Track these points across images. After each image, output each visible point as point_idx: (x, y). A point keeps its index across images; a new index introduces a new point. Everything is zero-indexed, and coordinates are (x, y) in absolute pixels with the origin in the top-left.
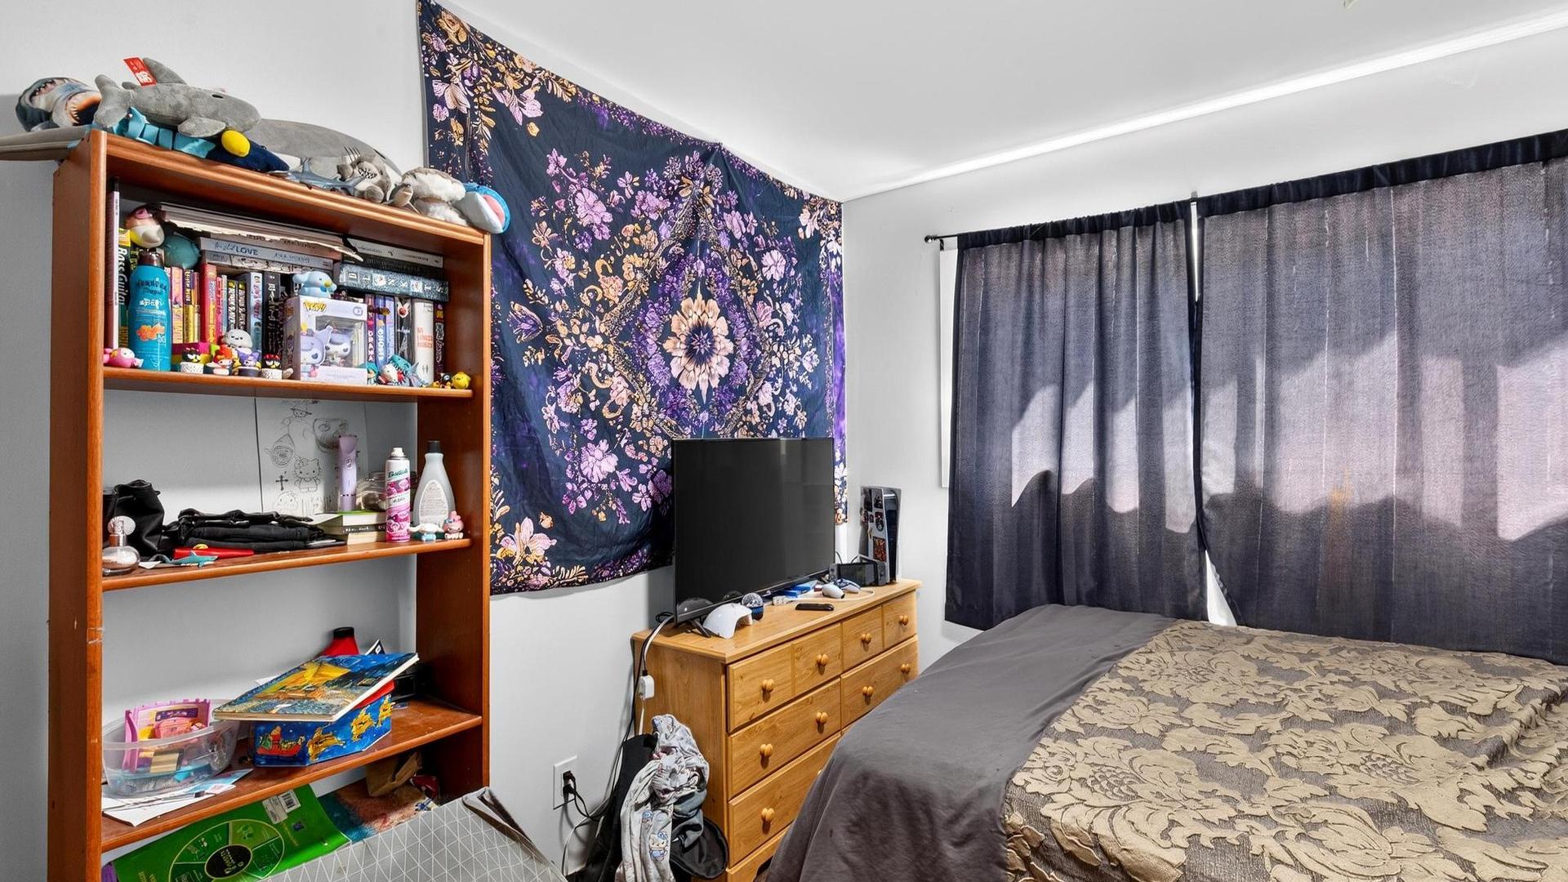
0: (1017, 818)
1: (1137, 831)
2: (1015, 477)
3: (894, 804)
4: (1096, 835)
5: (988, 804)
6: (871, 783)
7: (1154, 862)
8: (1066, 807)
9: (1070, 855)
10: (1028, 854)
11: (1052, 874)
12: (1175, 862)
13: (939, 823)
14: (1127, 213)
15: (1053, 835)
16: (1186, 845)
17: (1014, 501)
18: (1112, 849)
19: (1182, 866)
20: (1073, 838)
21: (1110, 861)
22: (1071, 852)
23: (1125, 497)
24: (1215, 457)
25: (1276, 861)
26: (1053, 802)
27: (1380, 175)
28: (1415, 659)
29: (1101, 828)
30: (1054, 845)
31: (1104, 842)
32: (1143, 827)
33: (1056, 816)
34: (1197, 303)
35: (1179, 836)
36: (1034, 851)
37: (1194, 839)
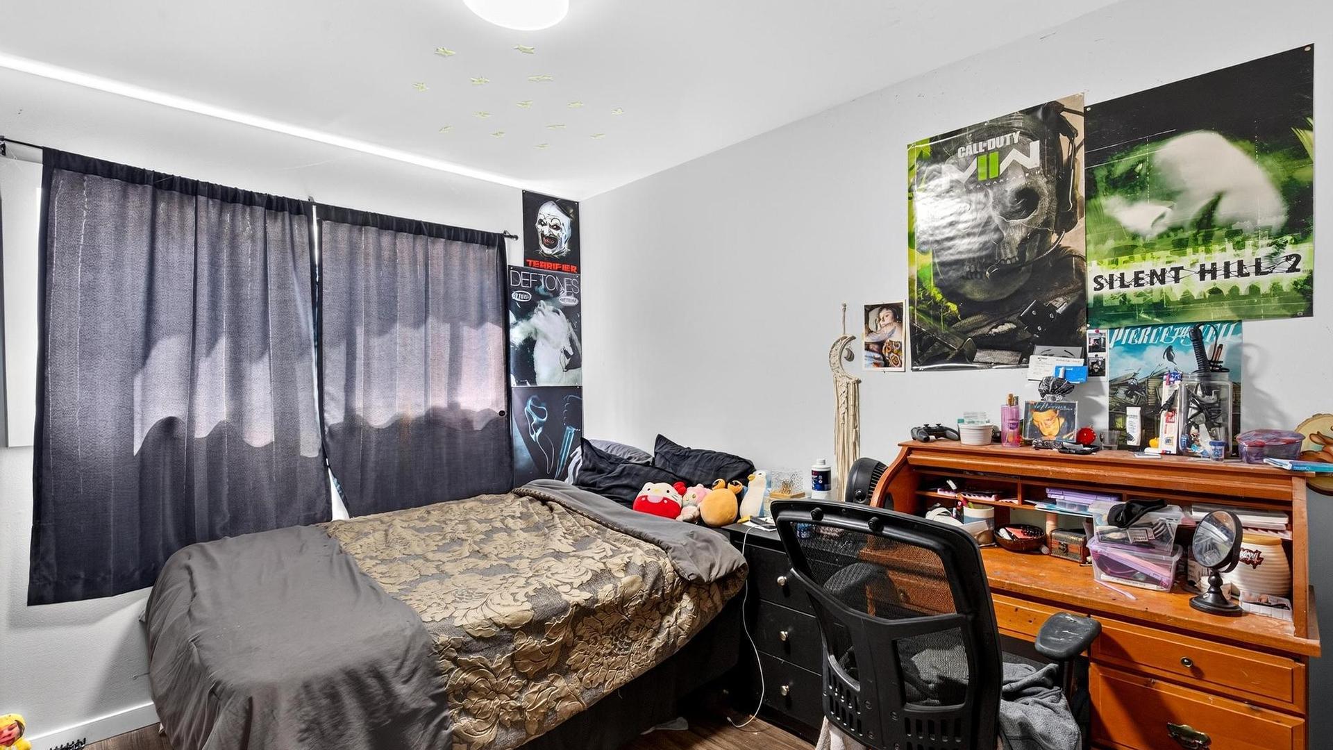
0: (443, 638)
1: (503, 605)
2: (137, 426)
3: (344, 690)
4: (490, 618)
5: (421, 641)
6: (316, 687)
7: (520, 614)
8: (465, 615)
9: (480, 639)
10: (455, 654)
11: (472, 657)
12: (529, 608)
13: (389, 676)
14: (260, 195)
15: (468, 633)
16: (526, 599)
17: (136, 451)
18: (501, 621)
19: (533, 609)
20: (479, 628)
21: (500, 628)
22: (480, 636)
23: (260, 434)
24: (333, 399)
25: (557, 586)
26: (455, 618)
27: (424, 227)
28: (462, 505)
29: (490, 614)
30: (469, 639)
31: (496, 620)
32: (504, 602)
33: (464, 622)
34: (318, 283)
35: (521, 597)
36: (458, 650)
37: (527, 595)
